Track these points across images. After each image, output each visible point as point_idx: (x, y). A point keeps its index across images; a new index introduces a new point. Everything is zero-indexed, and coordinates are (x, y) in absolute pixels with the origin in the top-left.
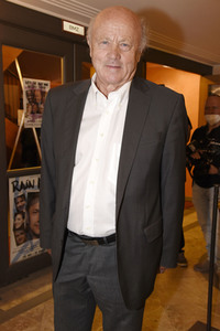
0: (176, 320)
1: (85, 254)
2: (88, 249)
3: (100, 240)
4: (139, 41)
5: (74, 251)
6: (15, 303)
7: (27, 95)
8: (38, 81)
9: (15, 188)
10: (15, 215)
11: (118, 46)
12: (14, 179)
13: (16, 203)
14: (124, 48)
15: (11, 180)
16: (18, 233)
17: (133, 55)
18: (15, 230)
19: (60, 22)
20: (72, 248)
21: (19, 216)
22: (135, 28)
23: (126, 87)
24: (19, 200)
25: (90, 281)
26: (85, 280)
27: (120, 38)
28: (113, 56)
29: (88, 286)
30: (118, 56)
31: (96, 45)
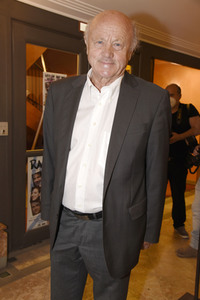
0: (168, 290)
1: (77, 227)
2: (80, 223)
3: (90, 216)
4: (130, 42)
5: (68, 224)
6: (29, 264)
7: (46, 86)
8: (56, 74)
9: (33, 166)
10: (33, 189)
11: (111, 46)
12: (32, 158)
13: (33, 179)
14: (117, 48)
15: (30, 159)
16: (34, 204)
17: (125, 54)
18: (32, 201)
19: (77, 23)
20: (66, 221)
21: (36, 190)
22: (128, 30)
23: (118, 82)
24: (36, 176)
25: (81, 251)
26: (77, 250)
27: (114, 39)
28: (107, 55)
29: (80, 256)
30: (112, 55)
31: (92, 44)
